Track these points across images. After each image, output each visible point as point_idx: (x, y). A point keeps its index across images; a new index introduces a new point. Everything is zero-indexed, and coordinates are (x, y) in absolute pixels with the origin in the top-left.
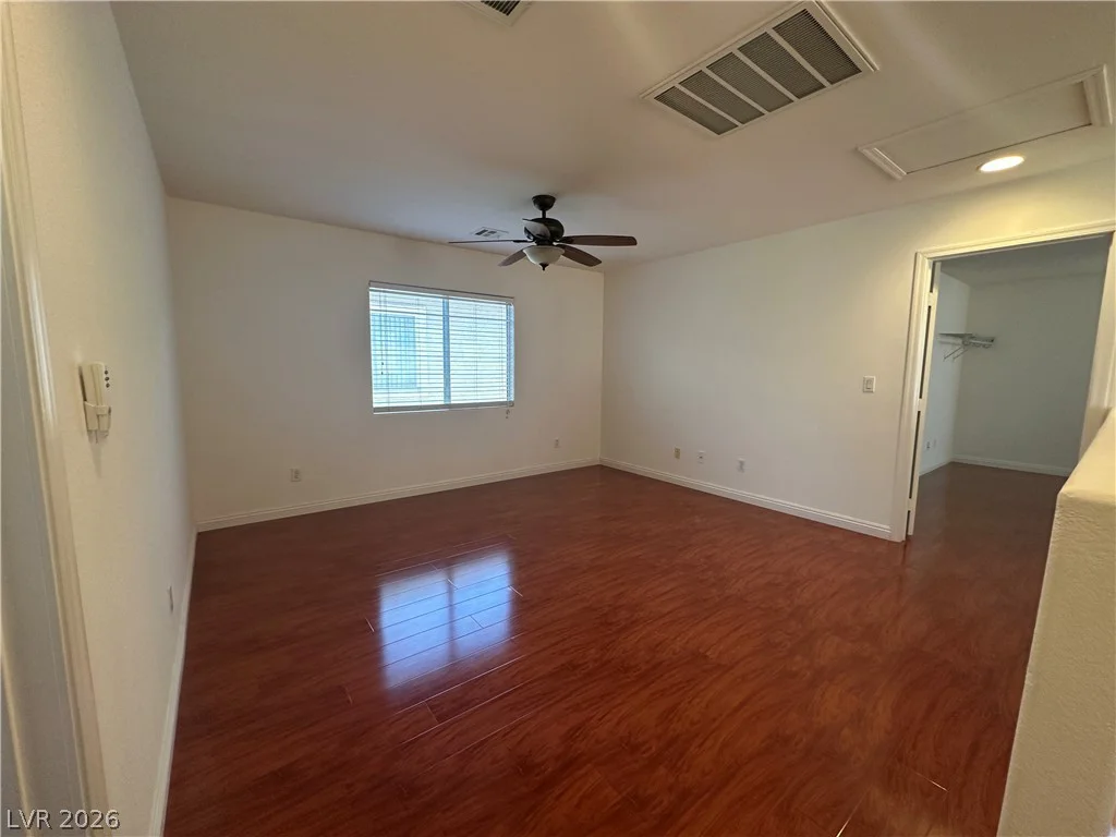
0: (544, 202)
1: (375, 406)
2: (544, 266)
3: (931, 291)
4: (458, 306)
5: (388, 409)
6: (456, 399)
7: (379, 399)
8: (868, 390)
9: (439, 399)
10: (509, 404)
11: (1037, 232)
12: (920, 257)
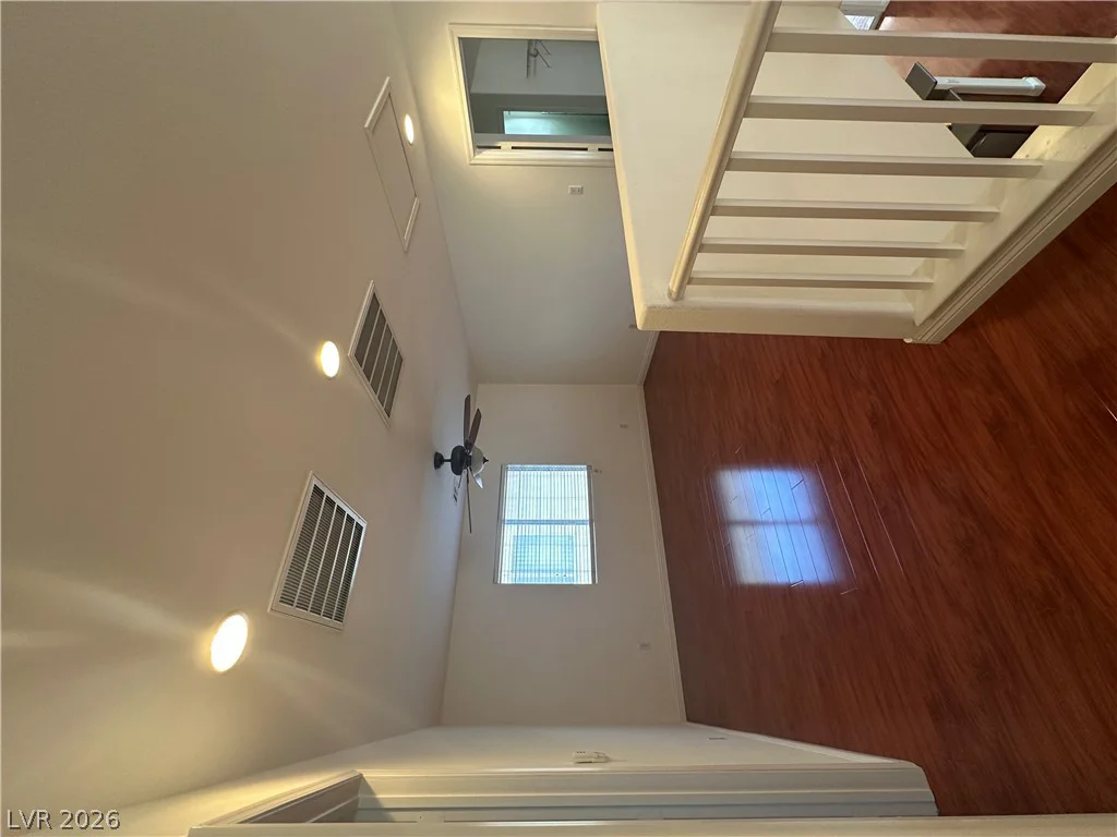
0: (439, 461)
1: (590, 583)
2: (485, 460)
3: (499, 148)
4: (510, 513)
5: (593, 572)
6: (585, 515)
7: (585, 579)
8: (581, 191)
9: (585, 531)
10: (589, 469)
11: (456, 80)
12: (473, 162)
